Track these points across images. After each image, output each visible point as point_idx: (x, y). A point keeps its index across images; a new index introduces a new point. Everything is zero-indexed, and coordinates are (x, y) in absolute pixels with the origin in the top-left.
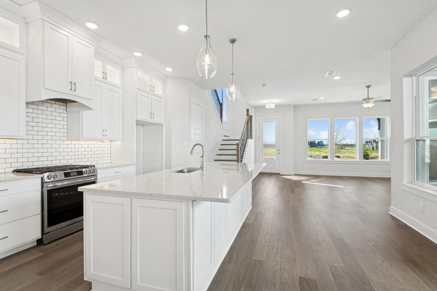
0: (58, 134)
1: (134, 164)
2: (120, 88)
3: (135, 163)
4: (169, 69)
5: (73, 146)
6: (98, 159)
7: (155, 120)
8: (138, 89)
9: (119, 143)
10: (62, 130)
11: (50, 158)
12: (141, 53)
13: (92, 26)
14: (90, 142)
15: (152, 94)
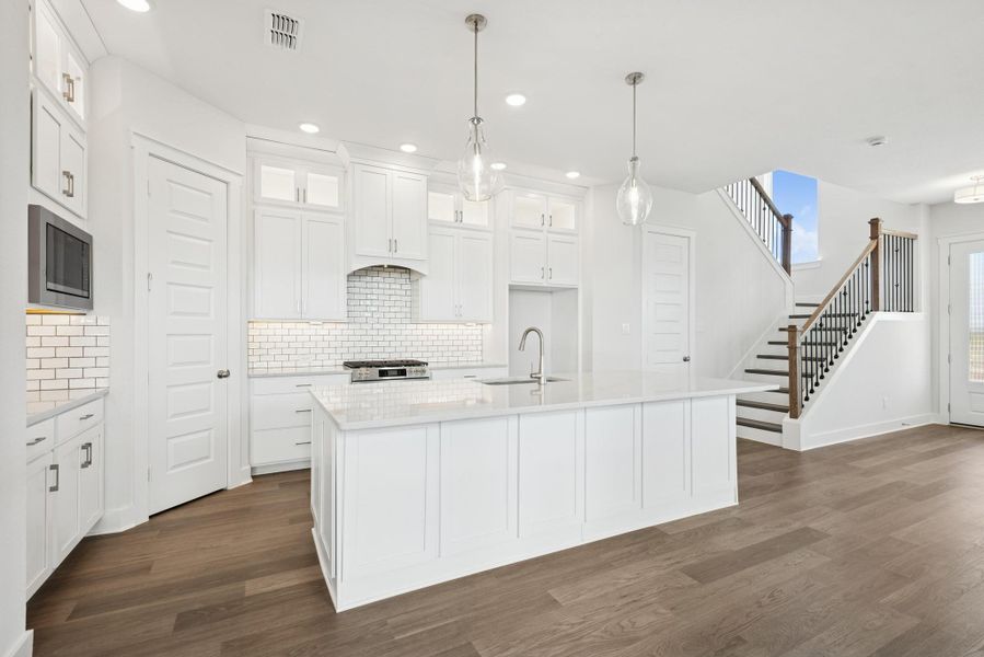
0: (398, 315)
1: (504, 366)
2: (489, 232)
3: (507, 363)
4: (573, 175)
5: (419, 332)
6: (459, 354)
7: (557, 281)
8: (514, 228)
9: (490, 327)
10: (404, 310)
11: (387, 350)
12: (504, 163)
13: (409, 148)
14: (435, 327)
15: (549, 232)
